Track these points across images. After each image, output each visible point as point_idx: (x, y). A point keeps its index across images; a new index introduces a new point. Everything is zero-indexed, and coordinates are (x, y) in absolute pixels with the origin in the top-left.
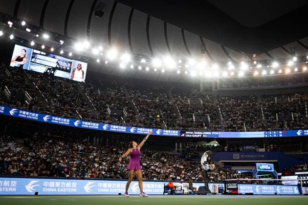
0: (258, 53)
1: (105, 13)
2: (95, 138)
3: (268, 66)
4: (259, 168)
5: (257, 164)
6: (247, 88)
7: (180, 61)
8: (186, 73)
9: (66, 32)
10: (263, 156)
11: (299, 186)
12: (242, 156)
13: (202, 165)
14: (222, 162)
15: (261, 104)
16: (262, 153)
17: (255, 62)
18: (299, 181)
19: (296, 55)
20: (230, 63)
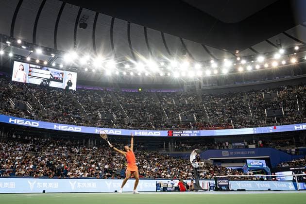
0: (241, 49)
1: (88, 25)
2: (89, 141)
3: (252, 62)
4: (250, 164)
5: (248, 160)
6: (232, 85)
7: (162, 64)
8: (169, 74)
9: (56, 46)
10: (253, 152)
11: (294, 181)
12: (232, 153)
13: (192, 163)
14: (211, 160)
15: (247, 100)
16: (252, 149)
17: (238, 59)
18: (294, 176)
19: (283, 47)
20: (212, 61)
